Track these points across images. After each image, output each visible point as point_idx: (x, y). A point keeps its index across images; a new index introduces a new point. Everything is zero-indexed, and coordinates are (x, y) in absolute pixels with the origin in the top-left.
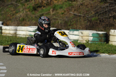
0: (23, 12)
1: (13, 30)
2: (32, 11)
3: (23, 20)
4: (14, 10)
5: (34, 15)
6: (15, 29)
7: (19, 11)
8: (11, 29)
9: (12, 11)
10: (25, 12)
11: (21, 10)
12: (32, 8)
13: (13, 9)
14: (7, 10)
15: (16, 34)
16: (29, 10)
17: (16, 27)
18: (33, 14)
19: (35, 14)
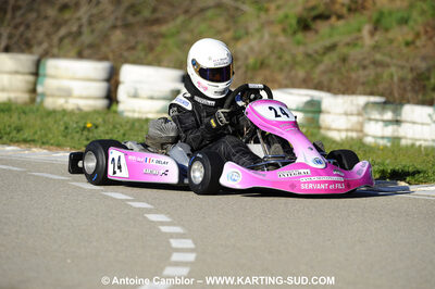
0: (262, 38)
2: (295, 33)
3: (262, 64)
4: (228, 30)
5: (301, 49)
7: (247, 33)
9: (219, 32)
10: (266, 36)
11: (251, 30)
12: (294, 21)
13: (222, 25)
14: (203, 27)
16: (284, 30)
18: (299, 43)
19: (305, 44)
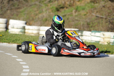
0: (46, 13)
1: (36, 30)
2: (55, 12)
3: (46, 20)
4: (37, 11)
6: (38, 29)
7: (42, 12)
8: (34, 29)
9: (35, 11)
10: (48, 12)
11: (44, 11)
12: (55, 9)
13: (36, 9)
14: (31, 10)
15: (38, 34)
16: (52, 11)
17: (39, 27)
